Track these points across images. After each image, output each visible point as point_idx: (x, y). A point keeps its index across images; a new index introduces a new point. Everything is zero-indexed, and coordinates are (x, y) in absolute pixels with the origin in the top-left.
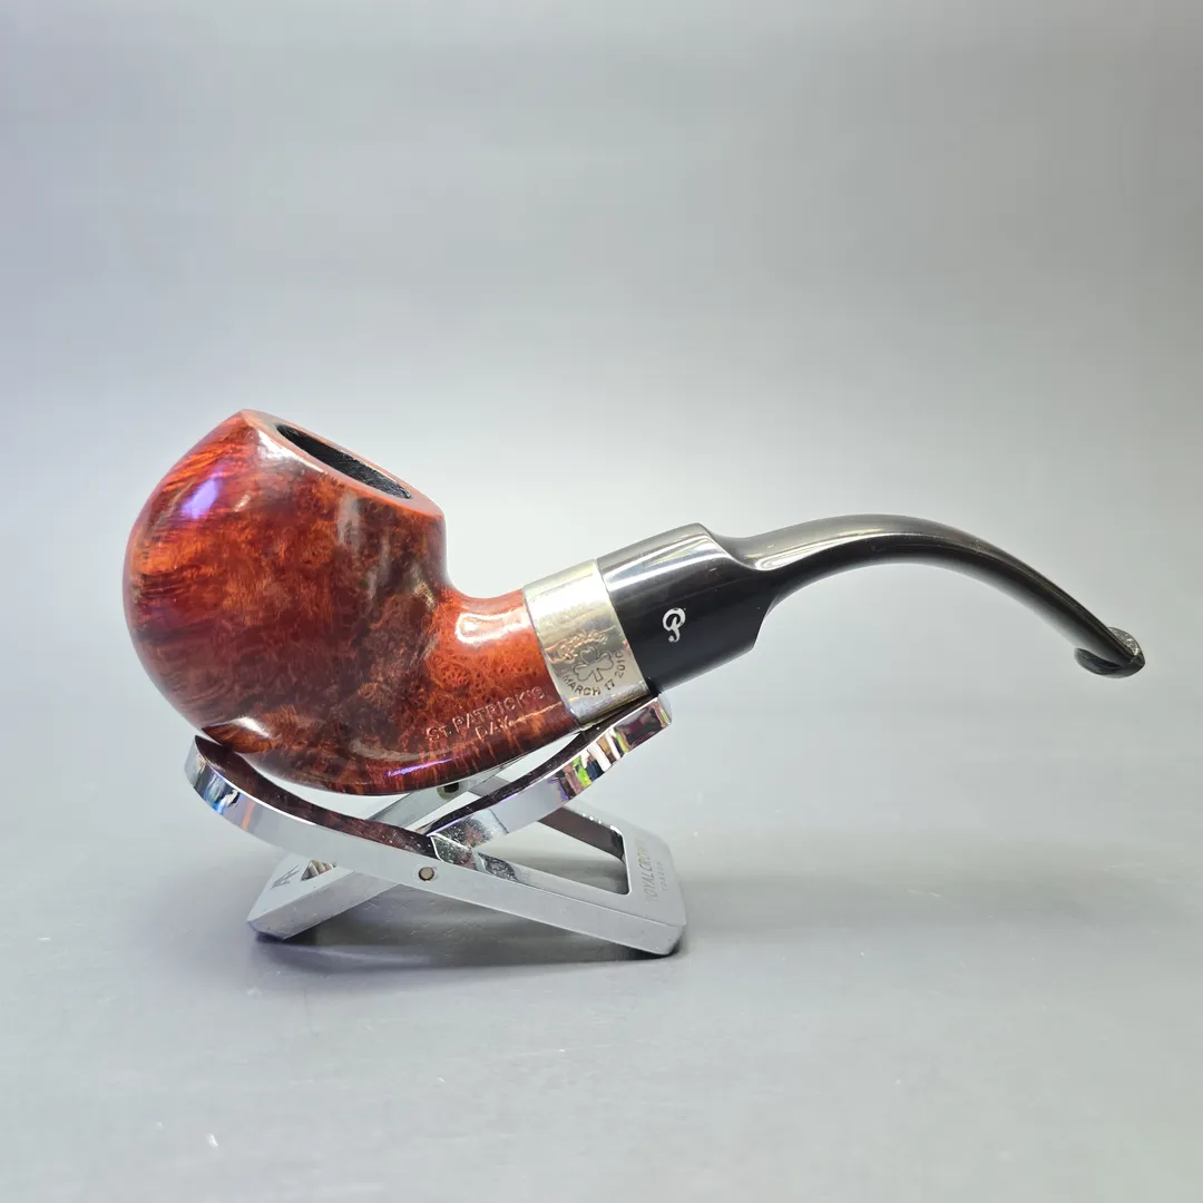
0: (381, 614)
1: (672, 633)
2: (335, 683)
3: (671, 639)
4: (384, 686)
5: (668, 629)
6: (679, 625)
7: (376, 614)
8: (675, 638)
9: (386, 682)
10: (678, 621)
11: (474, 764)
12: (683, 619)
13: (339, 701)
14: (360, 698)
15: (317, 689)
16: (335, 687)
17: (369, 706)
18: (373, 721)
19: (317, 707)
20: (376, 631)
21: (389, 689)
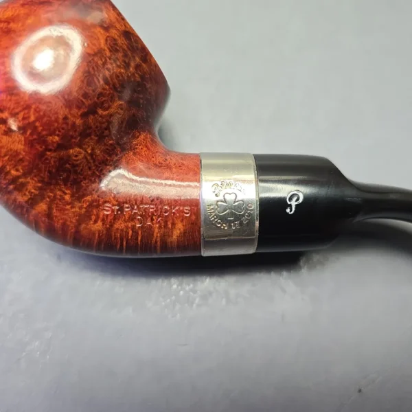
0: (109, 107)
1: (290, 206)
2: (58, 135)
3: (288, 210)
4: (89, 158)
5: (289, 203)
6: (296, 203)
7: (106, 105)
8: (291, 211)
9: (91, 155)
10: (298, 200)
11: (125, 243)
12: (301, 200)
13: (55, 151)
14: (69, 156)
15: (44, 133)
16: (57, 138)
17: (74, 166)
18: (72, 177)
19: (38, 147)
20: (101, 116)
21: (91, 161)
